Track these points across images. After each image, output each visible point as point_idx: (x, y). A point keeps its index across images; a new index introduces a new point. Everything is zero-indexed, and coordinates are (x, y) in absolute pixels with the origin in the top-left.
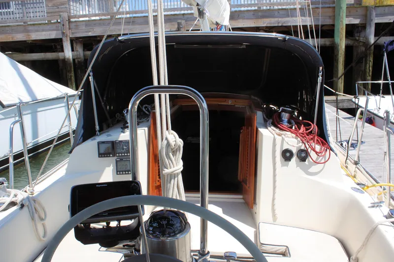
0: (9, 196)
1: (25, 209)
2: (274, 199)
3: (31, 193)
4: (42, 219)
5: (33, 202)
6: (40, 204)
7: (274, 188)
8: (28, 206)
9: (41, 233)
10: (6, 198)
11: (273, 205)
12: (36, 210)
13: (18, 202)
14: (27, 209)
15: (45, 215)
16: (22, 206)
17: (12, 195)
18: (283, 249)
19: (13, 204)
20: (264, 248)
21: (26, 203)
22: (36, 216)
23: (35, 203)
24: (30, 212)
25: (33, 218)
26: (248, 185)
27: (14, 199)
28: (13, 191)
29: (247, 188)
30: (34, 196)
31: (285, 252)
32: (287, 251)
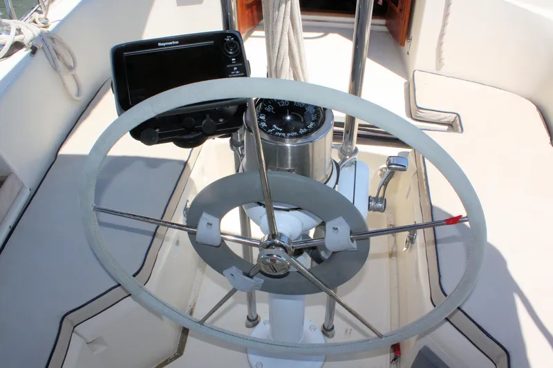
0: (8, 32)
1: (40, 53)
2: (442, 35)
3: (43, 25)
4: (71, 68)
5: (49, 42)
6: (62, 44)
7: (446, 15)
8: (42, 48)
9: (72, 88)
10: (4, 35)
11: (440, 44)
12: (57, 54)
13: (26, 42)
14: (43, 52)
15: (74, 62)
16: (34, 50)
17: (13, 31)
18: (451, 118)
19: (17, 46)
20: (420, 114)
21: (40, 45)
22: (60, 64)
23: (53, 42)
24: (48, 58)
25: (55, 68)
26: (399, 5)
27: (18, 38)
28: (14, 24)
29: (398, 10)
30: (50, 29)
31: (453, 122)
32: (458, 122)
